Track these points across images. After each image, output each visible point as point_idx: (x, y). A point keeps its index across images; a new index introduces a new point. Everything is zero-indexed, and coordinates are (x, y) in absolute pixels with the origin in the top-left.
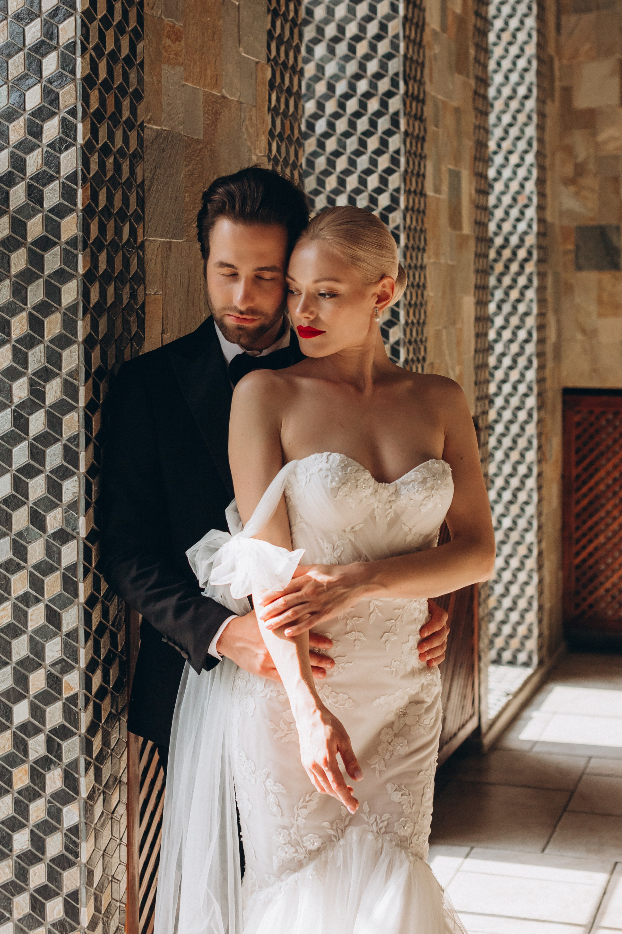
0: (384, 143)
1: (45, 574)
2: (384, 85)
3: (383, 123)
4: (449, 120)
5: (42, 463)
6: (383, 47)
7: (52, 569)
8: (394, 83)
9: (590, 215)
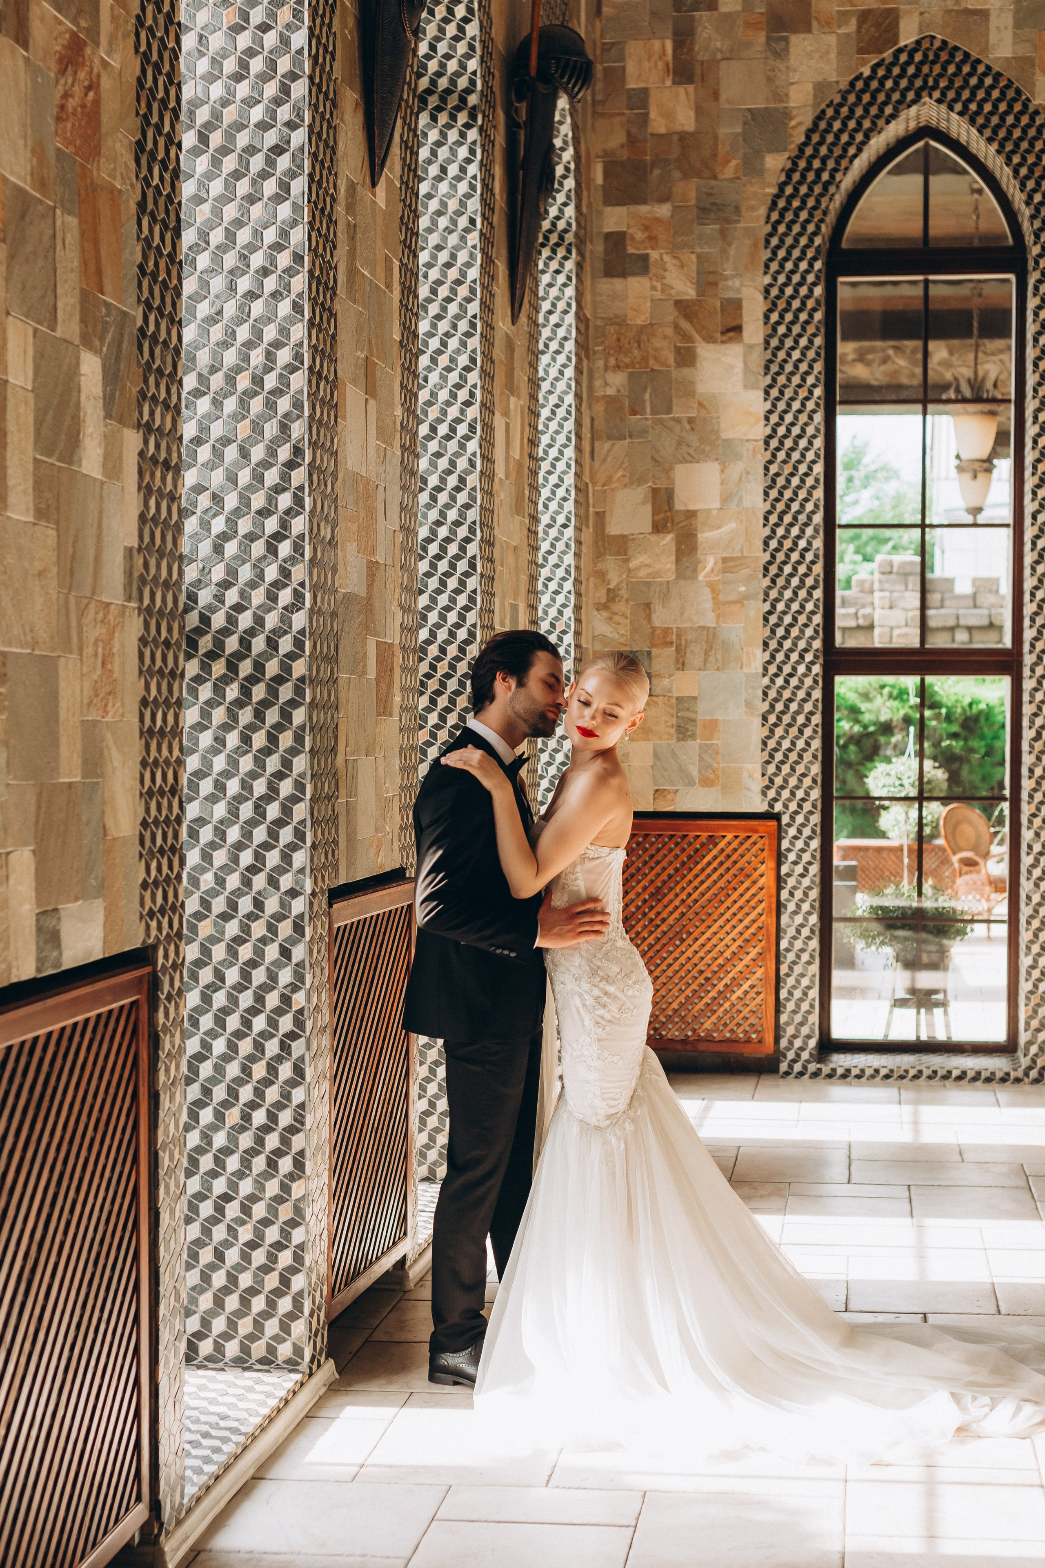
0: (462, 583)
1: (279, 921)
2: (462, 532)
3: (462, 566)
4: (510, 559)
5: (277, 839)
6: (462, 498)
7: (285, 917)
8: (472, 531)
9: (622, 640)
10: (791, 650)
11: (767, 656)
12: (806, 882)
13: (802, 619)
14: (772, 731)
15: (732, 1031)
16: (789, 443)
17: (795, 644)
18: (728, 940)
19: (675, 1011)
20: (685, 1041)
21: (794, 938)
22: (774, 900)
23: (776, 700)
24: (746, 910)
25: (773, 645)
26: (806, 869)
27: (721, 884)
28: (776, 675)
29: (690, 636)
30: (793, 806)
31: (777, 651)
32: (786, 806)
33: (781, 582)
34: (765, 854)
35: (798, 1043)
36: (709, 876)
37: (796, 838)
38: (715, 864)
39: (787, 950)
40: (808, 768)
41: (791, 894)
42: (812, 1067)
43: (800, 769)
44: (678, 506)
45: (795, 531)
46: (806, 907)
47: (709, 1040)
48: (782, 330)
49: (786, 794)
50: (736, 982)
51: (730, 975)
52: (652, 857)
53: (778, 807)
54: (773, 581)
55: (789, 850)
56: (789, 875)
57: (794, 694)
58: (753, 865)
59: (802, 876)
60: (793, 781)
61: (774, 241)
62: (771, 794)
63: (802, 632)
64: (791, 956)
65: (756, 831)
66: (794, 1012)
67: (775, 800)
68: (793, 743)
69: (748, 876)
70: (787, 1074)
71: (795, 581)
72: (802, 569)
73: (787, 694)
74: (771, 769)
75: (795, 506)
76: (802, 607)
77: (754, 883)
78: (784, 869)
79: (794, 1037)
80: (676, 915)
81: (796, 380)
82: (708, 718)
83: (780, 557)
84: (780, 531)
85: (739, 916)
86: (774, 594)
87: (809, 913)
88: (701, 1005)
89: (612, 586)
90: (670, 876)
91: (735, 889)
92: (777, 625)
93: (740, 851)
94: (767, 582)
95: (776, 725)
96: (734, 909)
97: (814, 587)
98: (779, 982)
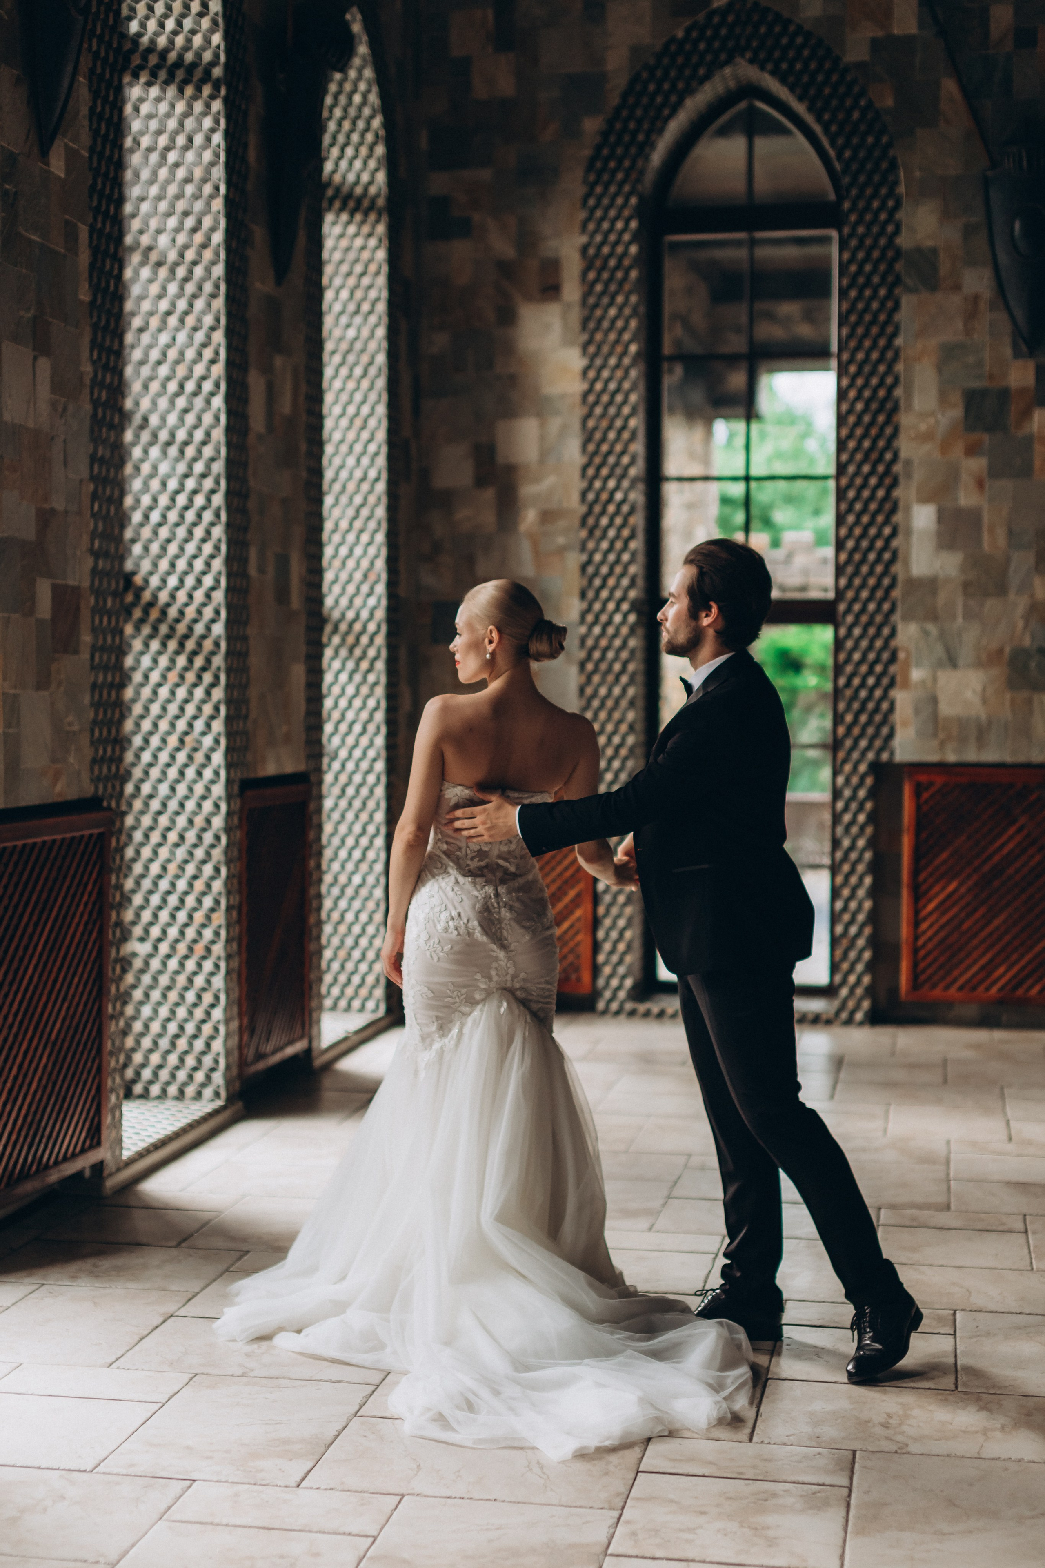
10: (608, 599)
11: (584, 605)
13: (618, 570)
14: (589, 679)
16: (605, 398)
17: (611, 593)
23: (593, 648)
25: (590, 595)
31: (594, 600)
33: (598, 533)
35: (615, 982)
42: (629, 1006)
43: (617, 715)
44: (500, 460)
45: (611, 484)
48: (599, 288)
54: (591, 533)
57: (610, 642)
61: (592, 202)
64: (607, 899)
66: (611, 951)
68: (610, 691)
70: (604, 1012)
71: (612, 533)
72: (618, 521)
73: (603, 643)
75: (612, 460)
76: (619, 557)
79: (611, 976)
81: (612, 336)
83: (597, 509)
84: (598, 484)
86: (590, 546)
89: (436, 538)
92: (594, 575)
94: (584, 534)
95: (593, 672)
97: (632, 536)
98: (596, 923)
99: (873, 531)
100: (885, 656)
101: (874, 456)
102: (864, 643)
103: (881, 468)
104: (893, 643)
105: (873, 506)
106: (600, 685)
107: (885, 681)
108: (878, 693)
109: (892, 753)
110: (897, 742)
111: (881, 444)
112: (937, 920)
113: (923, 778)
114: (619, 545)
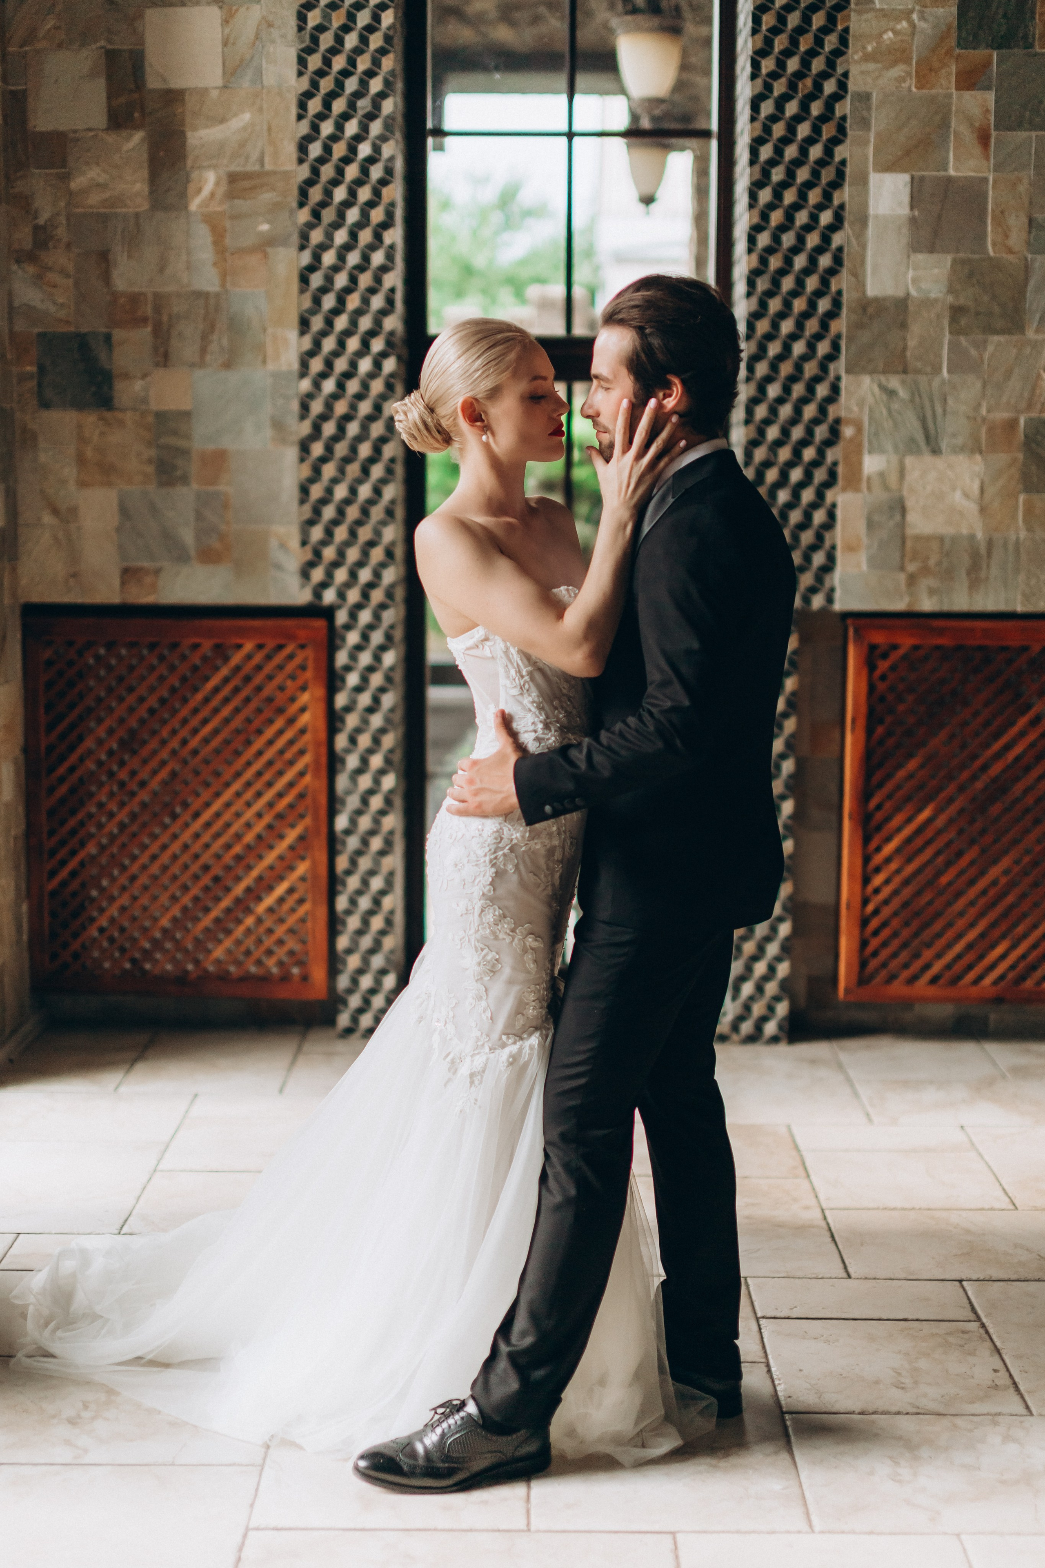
9: (61, 314)
10: (348, 333)
11: (307, 343)
12: (377, 720)
13: (365, 280)
14: (317, 471)
15: (259, 963)
17: (354, 323)
18: (249, 815)
19: (165, 931)
20: (182, 979)
21: (359, 812)
22: (324, 750)
23: (324, 417)
24: (278, 766)
25: (317, 323)
26: (376, 700)
27: (237, 722)
28: (323, 375)
29: (178, 307)
30: (353, 596)
31: (324, 333)
32: (341, 595)
33: (329, 215)
34: (309, 674)
35: (366, 982)
36: (216, 711)
37: (359, 648)
38: (226, 691)
39: (348, 832)
40: (378, 533)
41: (353, 741)
43: (365, 534)
44: (152, 82)
45: (352, 128)
46: (376, 761)
47: (224, 977)
49: (341, 575)
50: (265, 885)
51: (255, 873)
52: (121, 679)
53: (329, 596)
54: (316, 214)
55: (348, 669)
56: (348, 709)
57: (353, 407)
58: (288, 693)
59: (371, 710)
60: (353, 554)
62: (318, 574)
63: (366, 301)
64: (353, 842)
65: (292, 637)
66: (360, 932)
67: (324, 585)
68: (353, 491)
69: (280, 711)
70: (349, 1031)
71: (353, 215)
72: (364, 193)
73: (341, 408)
74: (317, 533)
75: (350, 85)
76: (366, 258)
77: (291, 721)
78: (341, 700)
79: (361, 971)
80: (164, 774)
82: (211, 447)
83: (327, 171)
84: (327, 128)
85: (267, 776)
86: (317, 237)
87: (382, 772)
88: (207, 921)
89: (41, 221)
90: (152, 711)
91: (259, 732)
92: (324, 290)
93: (268, 669)
94: (304, 215)
95: (323, 460)
96: (257, 766)
97: (386, 225)
98: (334, 884)
99: (802, 218)
100: (821, 432)
101: (806, 86)
102: (786, 411)
103: (816, 109)
104: (833, 412)
105: (803, 175)
106: (335, 481)
107: (820, 475)
108: (808, 495)
109: (830, 599)
110: (837, 578)
111: (818, 65)
112: (898, 871)
113: (879, 638)
114: (365, 236)
